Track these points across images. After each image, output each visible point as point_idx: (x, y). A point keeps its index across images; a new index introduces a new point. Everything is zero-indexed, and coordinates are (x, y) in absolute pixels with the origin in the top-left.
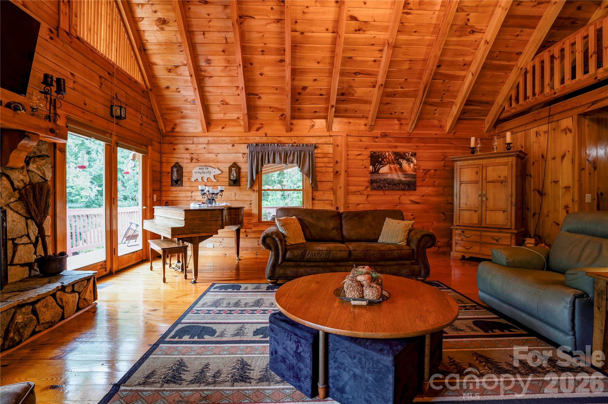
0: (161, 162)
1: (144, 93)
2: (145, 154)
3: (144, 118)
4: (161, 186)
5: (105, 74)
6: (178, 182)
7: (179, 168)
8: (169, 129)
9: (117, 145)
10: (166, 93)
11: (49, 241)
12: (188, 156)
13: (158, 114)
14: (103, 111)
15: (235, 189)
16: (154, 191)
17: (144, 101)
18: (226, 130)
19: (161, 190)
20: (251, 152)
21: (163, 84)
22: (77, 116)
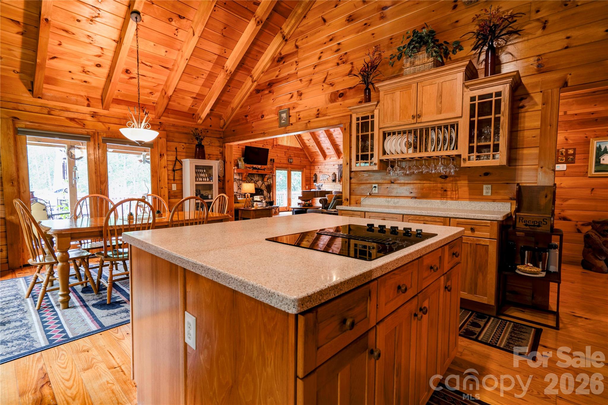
0: (310, 174)
1: (301, 150)
2: (302, 172)
3: (302, 159)
4: (310, 183)
5: (286, 150)
6: (315, 181)
7: (316, 175)
8: (313, 160)
9: (291, 171)
10: (310, 147)
11: (271, 198)
12: (319, 171)
13: (308, 155)
14: (286, 162)
15: (334, 183)
16: (306, 185)
17: (302, 152)
18: (331, 159)
19: (310, 184)
20: (339, 168)
21: (308, 145)
22: (279, 165)
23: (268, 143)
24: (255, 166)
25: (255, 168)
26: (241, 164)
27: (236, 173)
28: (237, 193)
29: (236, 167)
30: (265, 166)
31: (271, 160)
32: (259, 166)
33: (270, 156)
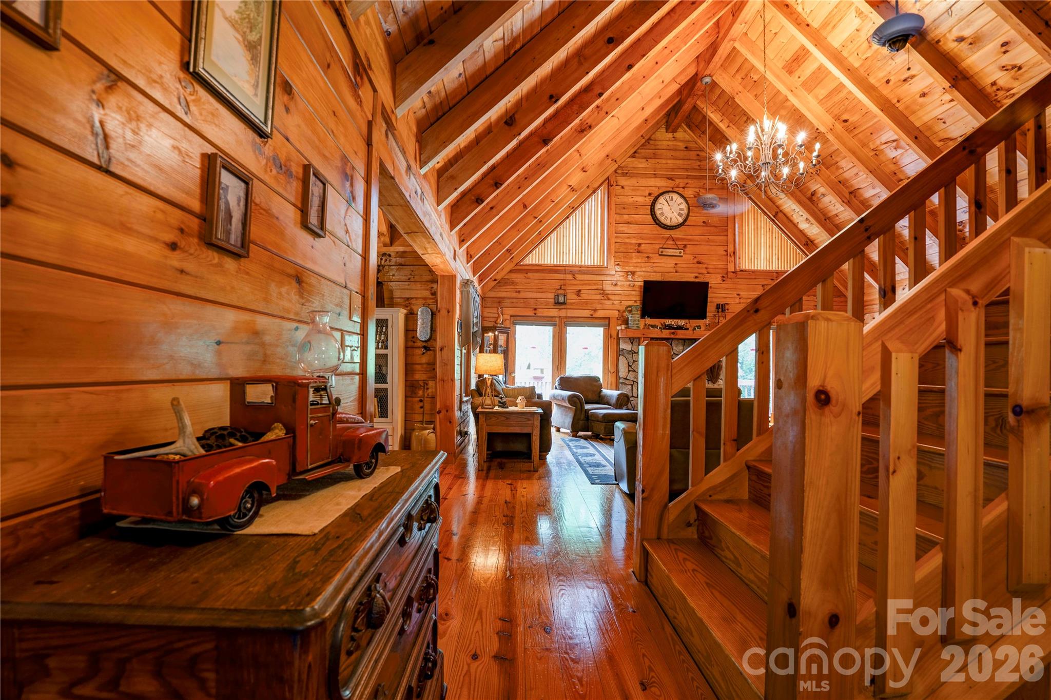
23: (710, 270)
24: (669, 322)
25: (670, 327)
26: (635, 318)
27: (624, 339)
28: (626, 379)
29: (623, 327)
30: (701, 322)
31: (718, 306)
32: (682, 322)
33: (714, 298)
